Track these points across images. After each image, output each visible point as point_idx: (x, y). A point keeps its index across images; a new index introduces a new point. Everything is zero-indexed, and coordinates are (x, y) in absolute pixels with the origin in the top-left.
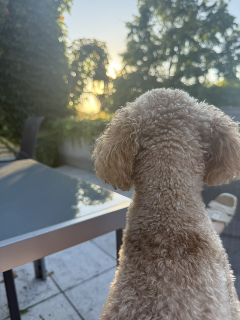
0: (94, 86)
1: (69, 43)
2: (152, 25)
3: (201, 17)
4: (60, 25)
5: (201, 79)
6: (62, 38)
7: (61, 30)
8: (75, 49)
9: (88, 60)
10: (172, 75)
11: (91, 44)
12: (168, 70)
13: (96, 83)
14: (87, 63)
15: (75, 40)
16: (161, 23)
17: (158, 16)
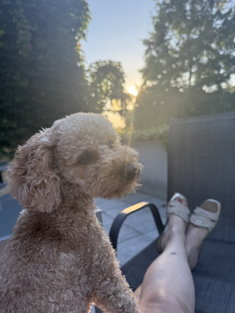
0: (112, 104)
1: (86, 66)
2: (168, 39)
3: (217, 25)
4: (78, 51)
5: (224, 85)
6: (80, 63)
7: (79, 55)
8: (93, 71)
9: (105, 80)
10: (193, 84)
11: (107, 65)
12: (188, 80)
13: (114, 101)
14: (105, 83)
15: (92, 64)
16: (177, 36)
17: (173, 30)
